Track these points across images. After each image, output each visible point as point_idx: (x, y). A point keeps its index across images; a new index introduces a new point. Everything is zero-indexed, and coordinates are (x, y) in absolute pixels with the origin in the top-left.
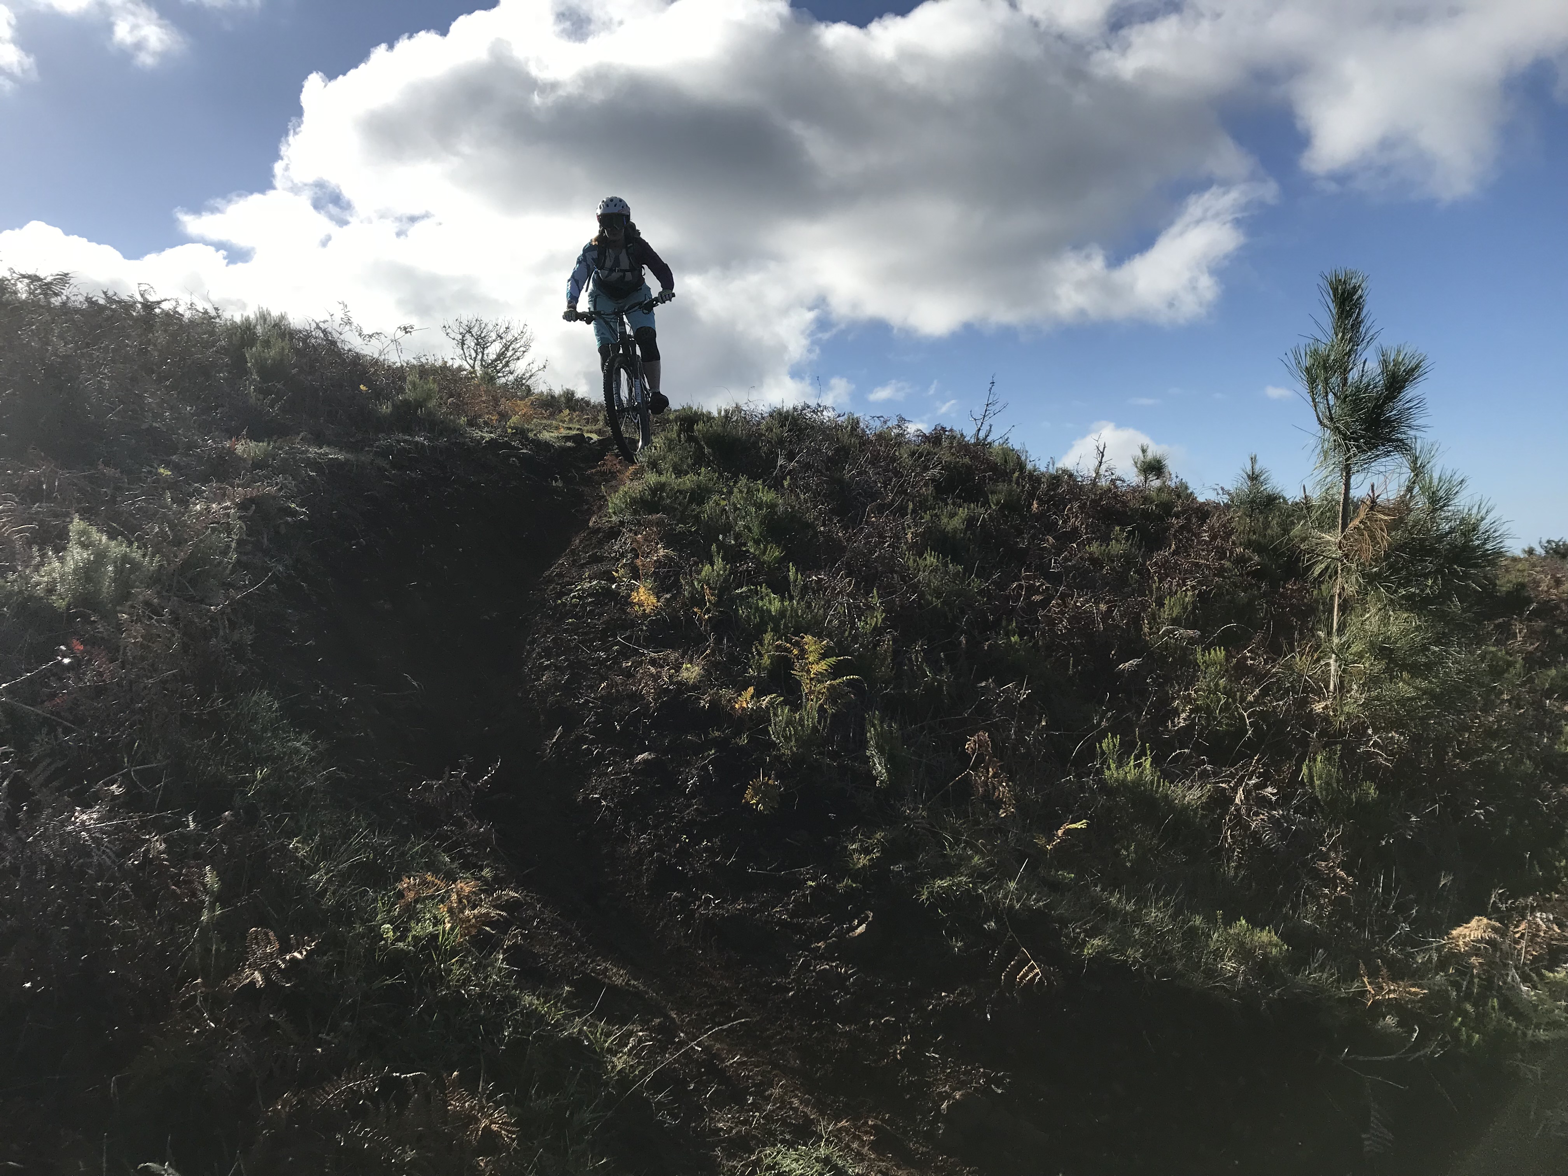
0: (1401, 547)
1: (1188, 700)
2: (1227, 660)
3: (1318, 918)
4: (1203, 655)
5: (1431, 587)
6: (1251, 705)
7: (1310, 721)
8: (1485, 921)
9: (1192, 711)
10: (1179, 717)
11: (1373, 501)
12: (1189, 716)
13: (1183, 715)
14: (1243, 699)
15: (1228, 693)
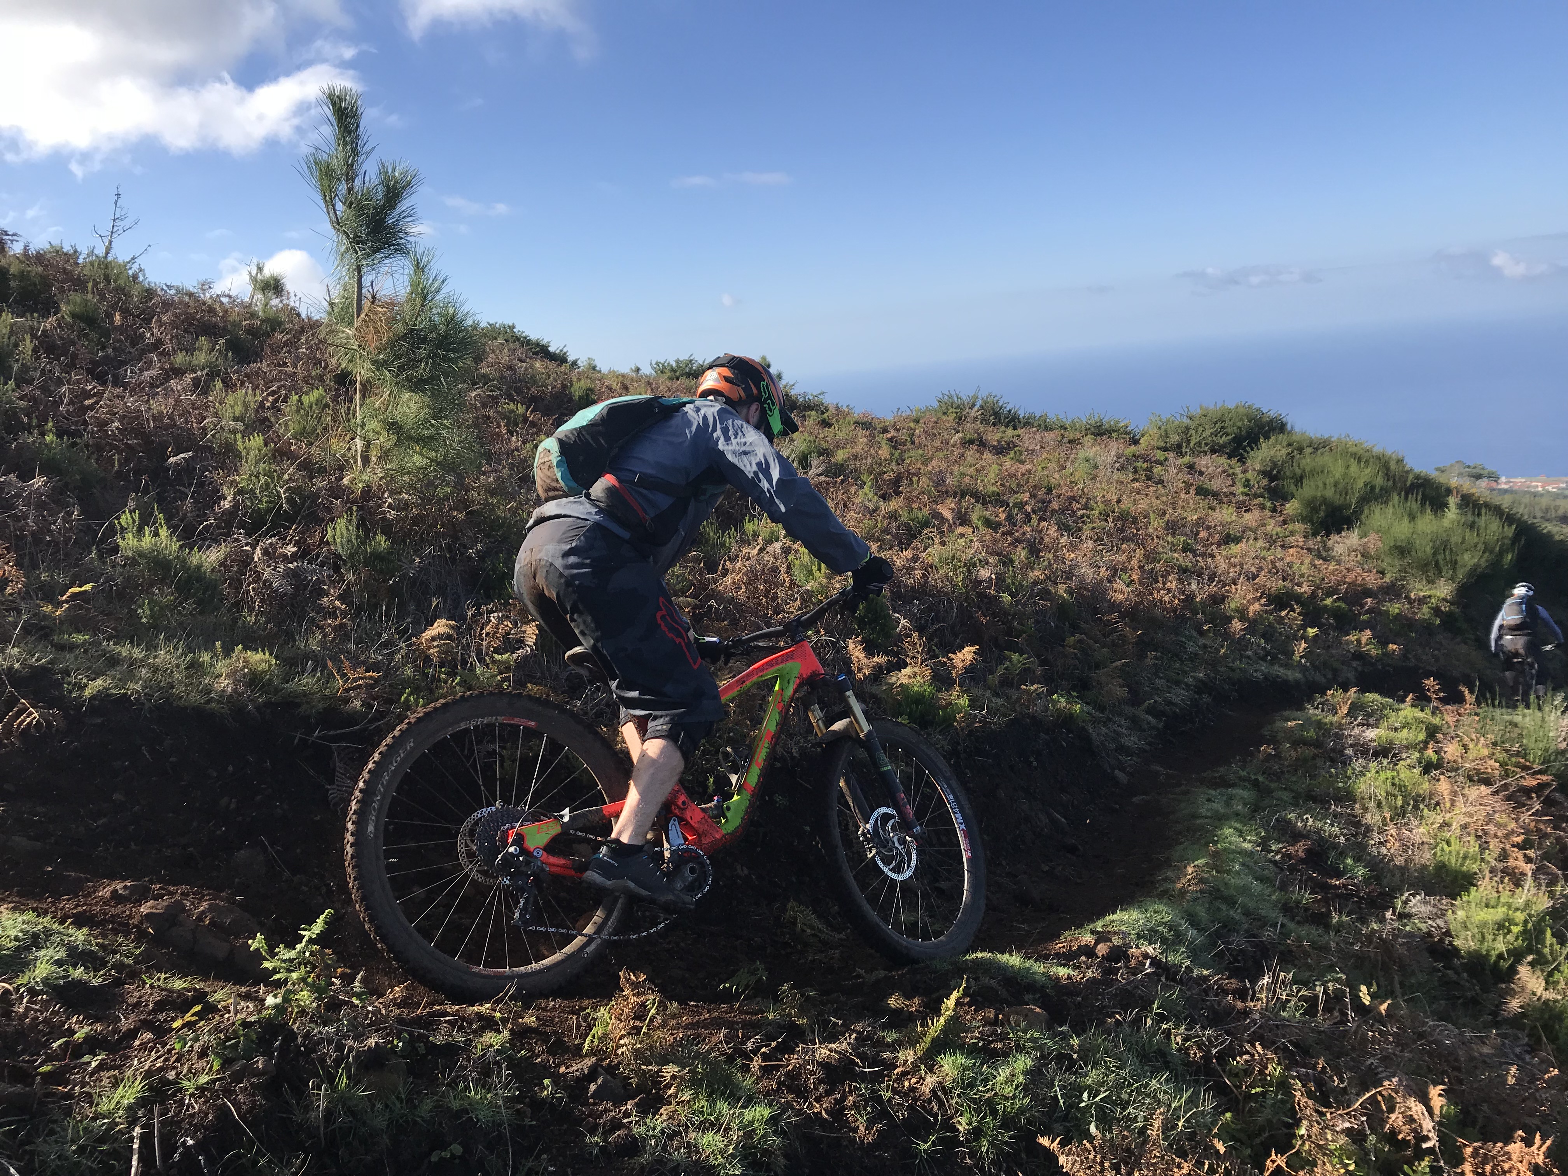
0: (404, 337)
1: (233, 483)
2: (266, 445)
3: (322, 644)
4: (244, 442)
5: (425, 369)
6: (287, 482)
7: (336, 491)
8: (444, 621)
9: (234, 494)
10: (225, 498)
11: (374, 297)
12: (234, 498)
13: (229, 498)
14: (280, 478)
15: (269, 474)
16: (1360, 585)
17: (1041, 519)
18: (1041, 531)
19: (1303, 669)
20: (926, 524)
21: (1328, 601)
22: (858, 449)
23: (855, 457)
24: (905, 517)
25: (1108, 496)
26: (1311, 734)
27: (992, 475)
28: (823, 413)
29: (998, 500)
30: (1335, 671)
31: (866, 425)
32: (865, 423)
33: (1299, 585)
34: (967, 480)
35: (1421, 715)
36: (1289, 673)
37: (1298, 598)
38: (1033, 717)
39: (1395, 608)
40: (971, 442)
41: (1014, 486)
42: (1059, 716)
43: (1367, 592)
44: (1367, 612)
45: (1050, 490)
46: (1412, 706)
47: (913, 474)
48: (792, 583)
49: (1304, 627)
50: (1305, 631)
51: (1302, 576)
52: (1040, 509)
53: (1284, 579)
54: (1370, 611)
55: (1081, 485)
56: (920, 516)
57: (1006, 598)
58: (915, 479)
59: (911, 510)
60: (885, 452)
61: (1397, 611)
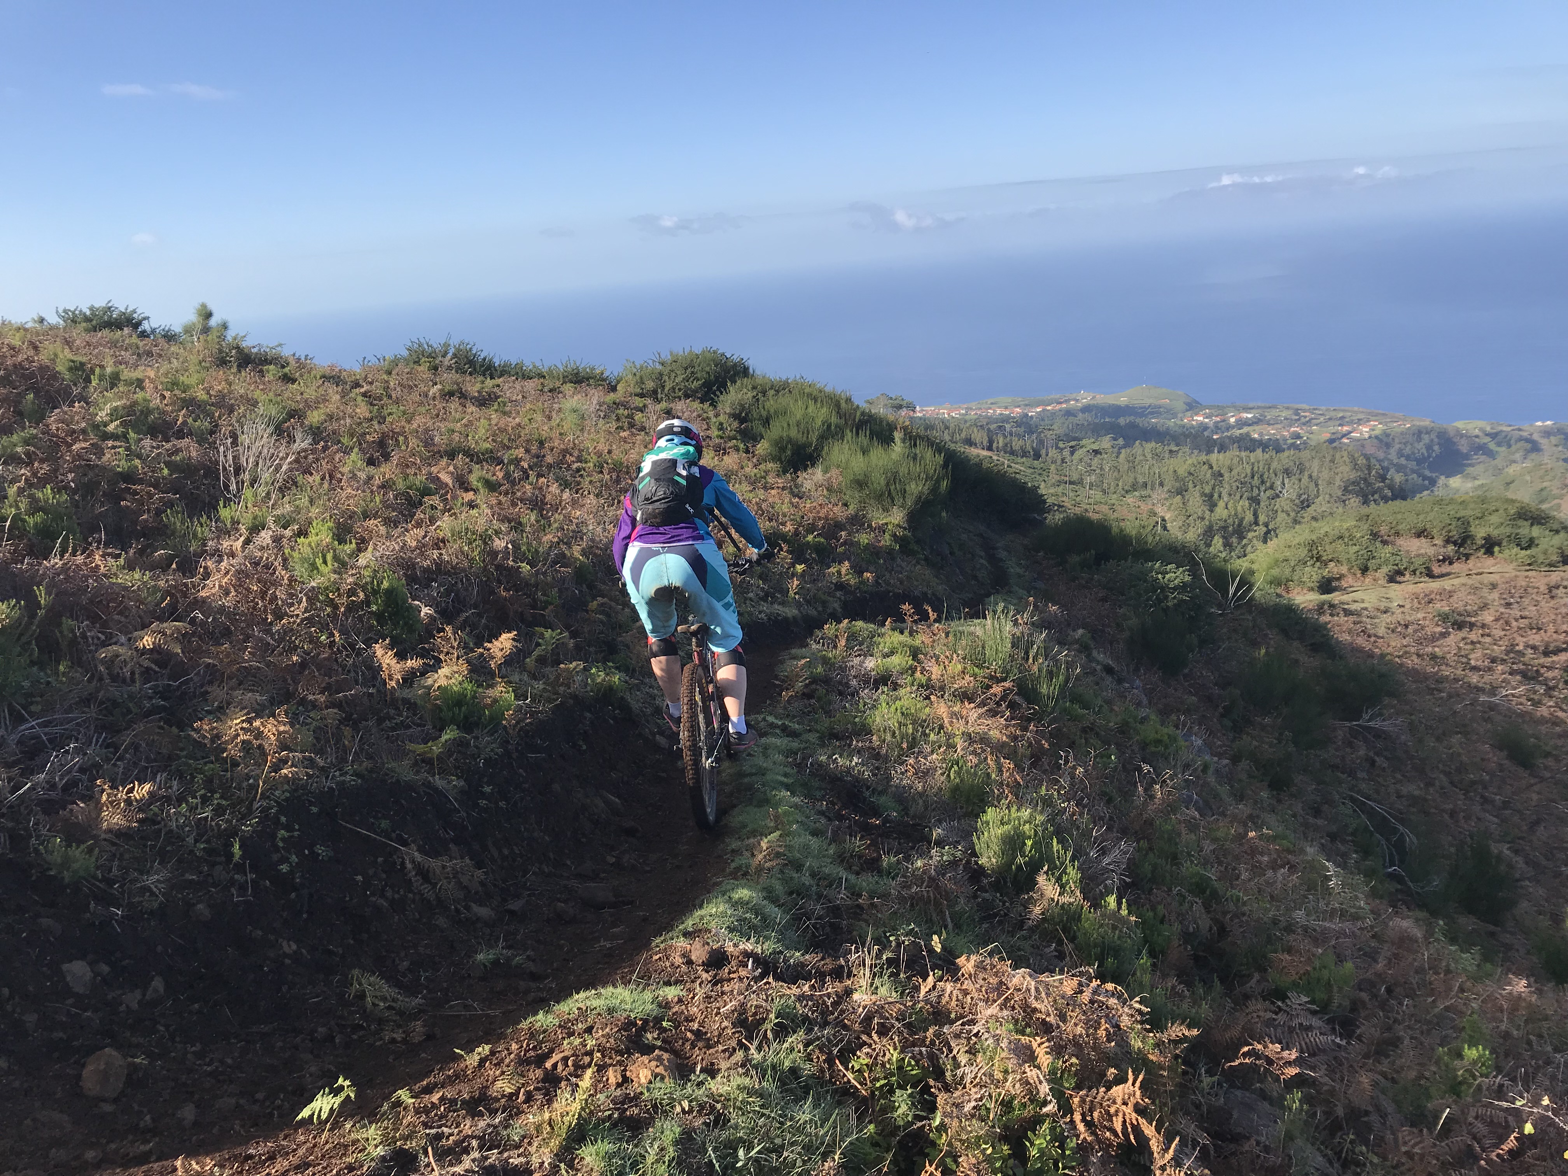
16: (832, 519)
17: (540, 475)
18: (541, 488)
19: (798, 604)
20: (426, 492)
21: (810, 538)
22: (331, 408)
23: (331, 417)
24: (401, 485)
25: (600, 447)
26: (820, 669)
27: (482, 432)
28: (283, 367)
29: (491, 458)
30: (824, 603)
31: (333, 378)
32: (333, 377)
33: (783, 524)
34: (456, 437)
35: (902, 638)
36: (787, 610)
37: (784, 537)
38: (574, 697)
39: (864, 538)
40: (451, 394)
41: (506, 441)
42: (599, 690)
43: (838, 526)
44: (842, 545)
45: (541, 443)
46: (893, 629)
47: (399, 434)
48: (292, 579)
49: (793, 565)
50: (794, 567)
51: (784, 515)
52: (536, 465)
53: (770, 520)
54: (845, 543)
55: (571, 437)
56: (418, 483)
57: (525, 567)
58: (401, 438)
59: (406, 477)
60: (363, 410)
61: (866, 541)
